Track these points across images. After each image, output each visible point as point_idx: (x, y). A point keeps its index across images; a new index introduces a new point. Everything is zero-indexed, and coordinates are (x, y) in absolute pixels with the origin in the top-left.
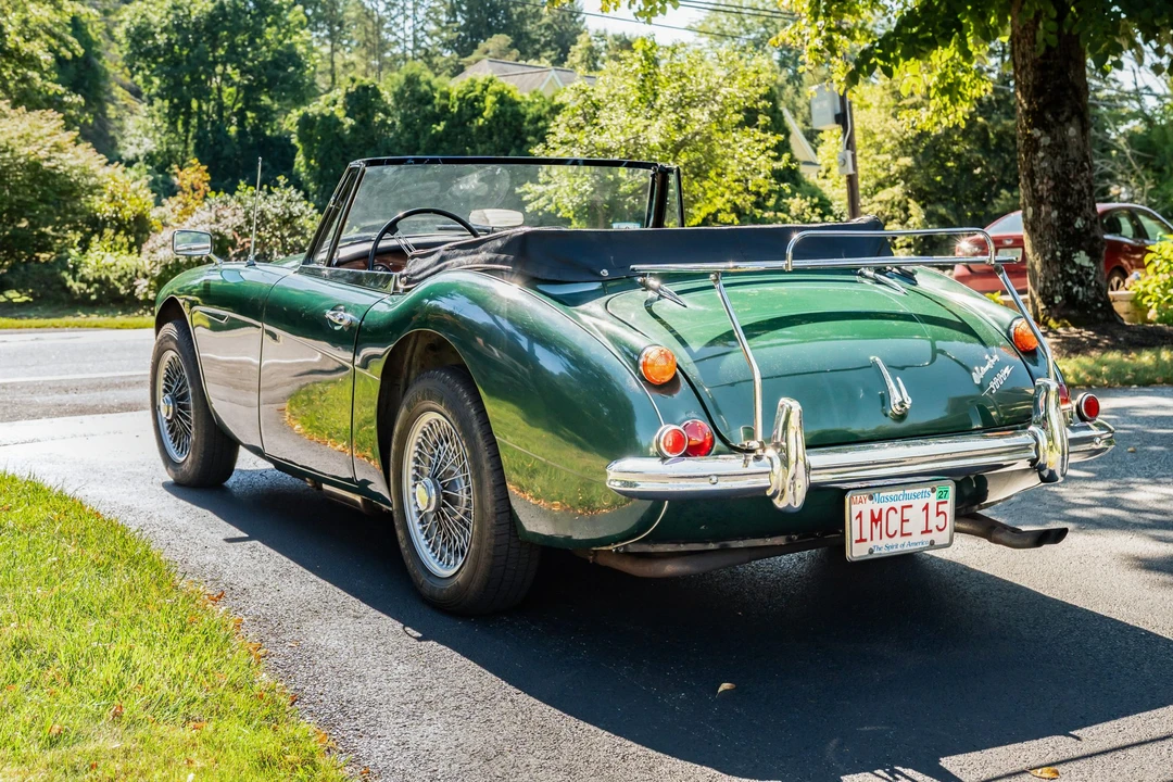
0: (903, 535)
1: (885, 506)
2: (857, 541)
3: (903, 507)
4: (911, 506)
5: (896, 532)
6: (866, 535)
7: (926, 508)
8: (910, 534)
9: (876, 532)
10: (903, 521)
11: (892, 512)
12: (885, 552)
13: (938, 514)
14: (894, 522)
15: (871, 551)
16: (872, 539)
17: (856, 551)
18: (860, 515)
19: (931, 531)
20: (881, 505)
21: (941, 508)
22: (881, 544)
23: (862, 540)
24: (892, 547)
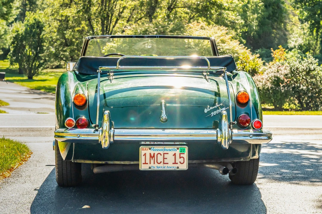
0: (164, 163)
1: (156, 153)
2: (143, 164)
3: (164, 154)
4: (168, 154)
5: (161, 162)
6: (148, 161)
7: (175, 155)
8: (168, 163)
9: (152, 161)
10: (164, 158)
11: (159, 155)
12: (156, 169)
13: (180, 158)
14: (160, 158)
15: (150, 168)
16: (150, 163)
17: (143, 167)
18: (145, 155)
19: (177, 163)
20: (154, 152)
21: (182, 155)
22: (154, 165)
23: (145, 163)
24: (160, 167)
